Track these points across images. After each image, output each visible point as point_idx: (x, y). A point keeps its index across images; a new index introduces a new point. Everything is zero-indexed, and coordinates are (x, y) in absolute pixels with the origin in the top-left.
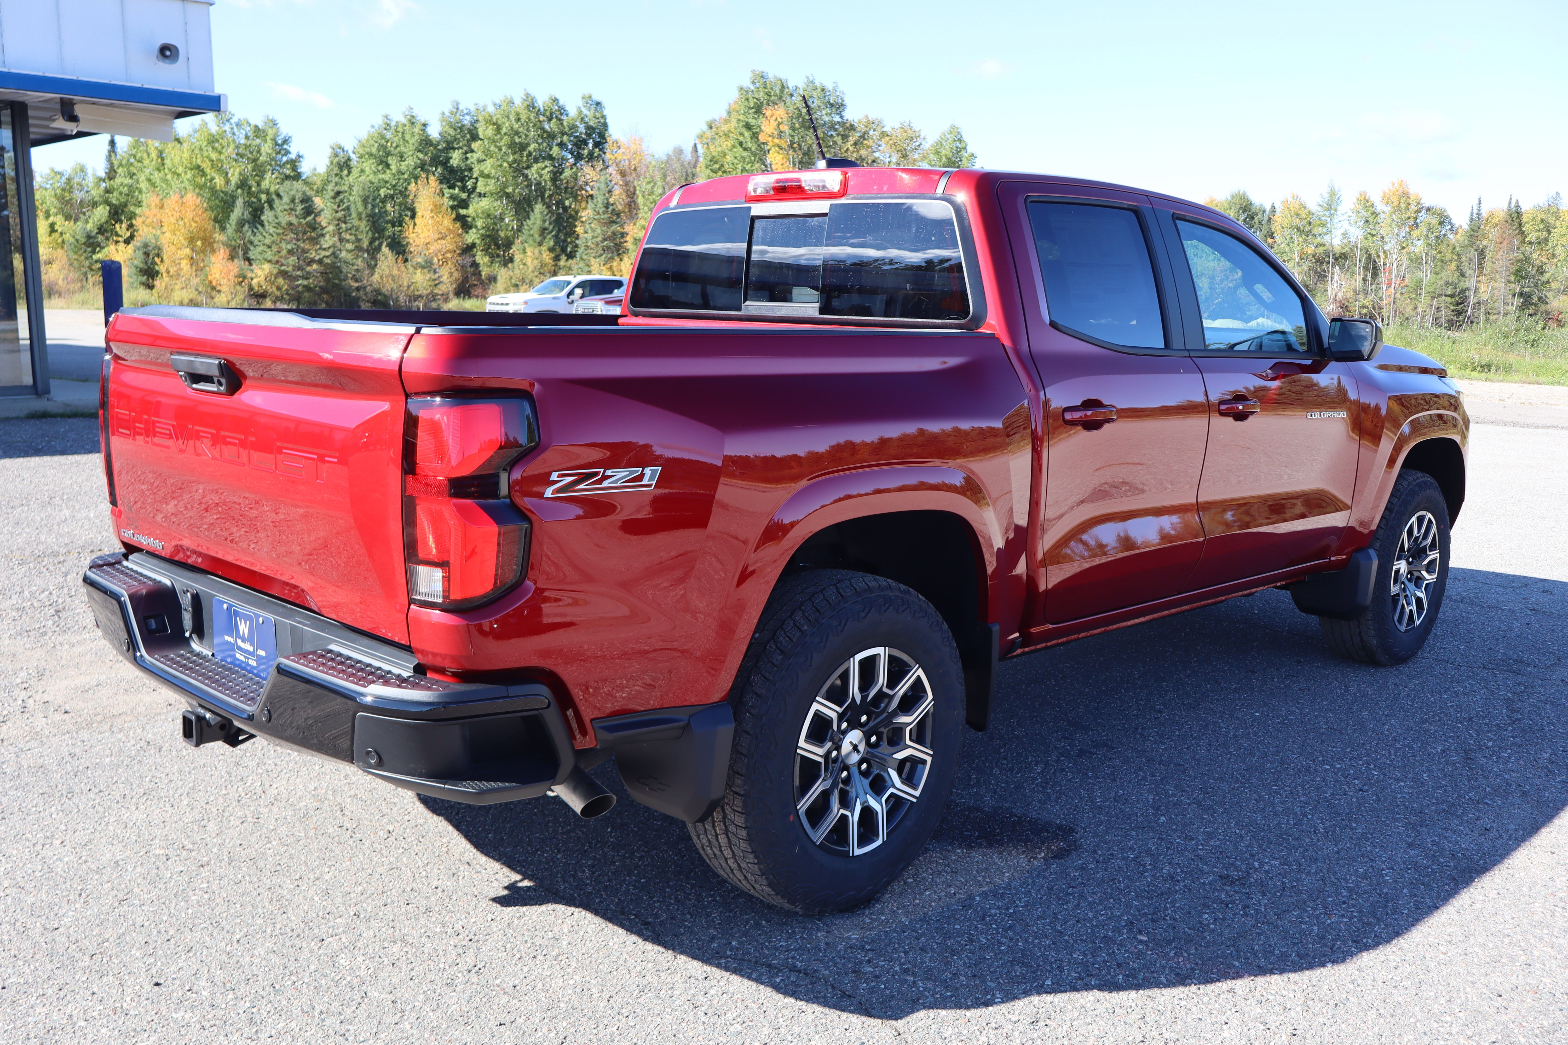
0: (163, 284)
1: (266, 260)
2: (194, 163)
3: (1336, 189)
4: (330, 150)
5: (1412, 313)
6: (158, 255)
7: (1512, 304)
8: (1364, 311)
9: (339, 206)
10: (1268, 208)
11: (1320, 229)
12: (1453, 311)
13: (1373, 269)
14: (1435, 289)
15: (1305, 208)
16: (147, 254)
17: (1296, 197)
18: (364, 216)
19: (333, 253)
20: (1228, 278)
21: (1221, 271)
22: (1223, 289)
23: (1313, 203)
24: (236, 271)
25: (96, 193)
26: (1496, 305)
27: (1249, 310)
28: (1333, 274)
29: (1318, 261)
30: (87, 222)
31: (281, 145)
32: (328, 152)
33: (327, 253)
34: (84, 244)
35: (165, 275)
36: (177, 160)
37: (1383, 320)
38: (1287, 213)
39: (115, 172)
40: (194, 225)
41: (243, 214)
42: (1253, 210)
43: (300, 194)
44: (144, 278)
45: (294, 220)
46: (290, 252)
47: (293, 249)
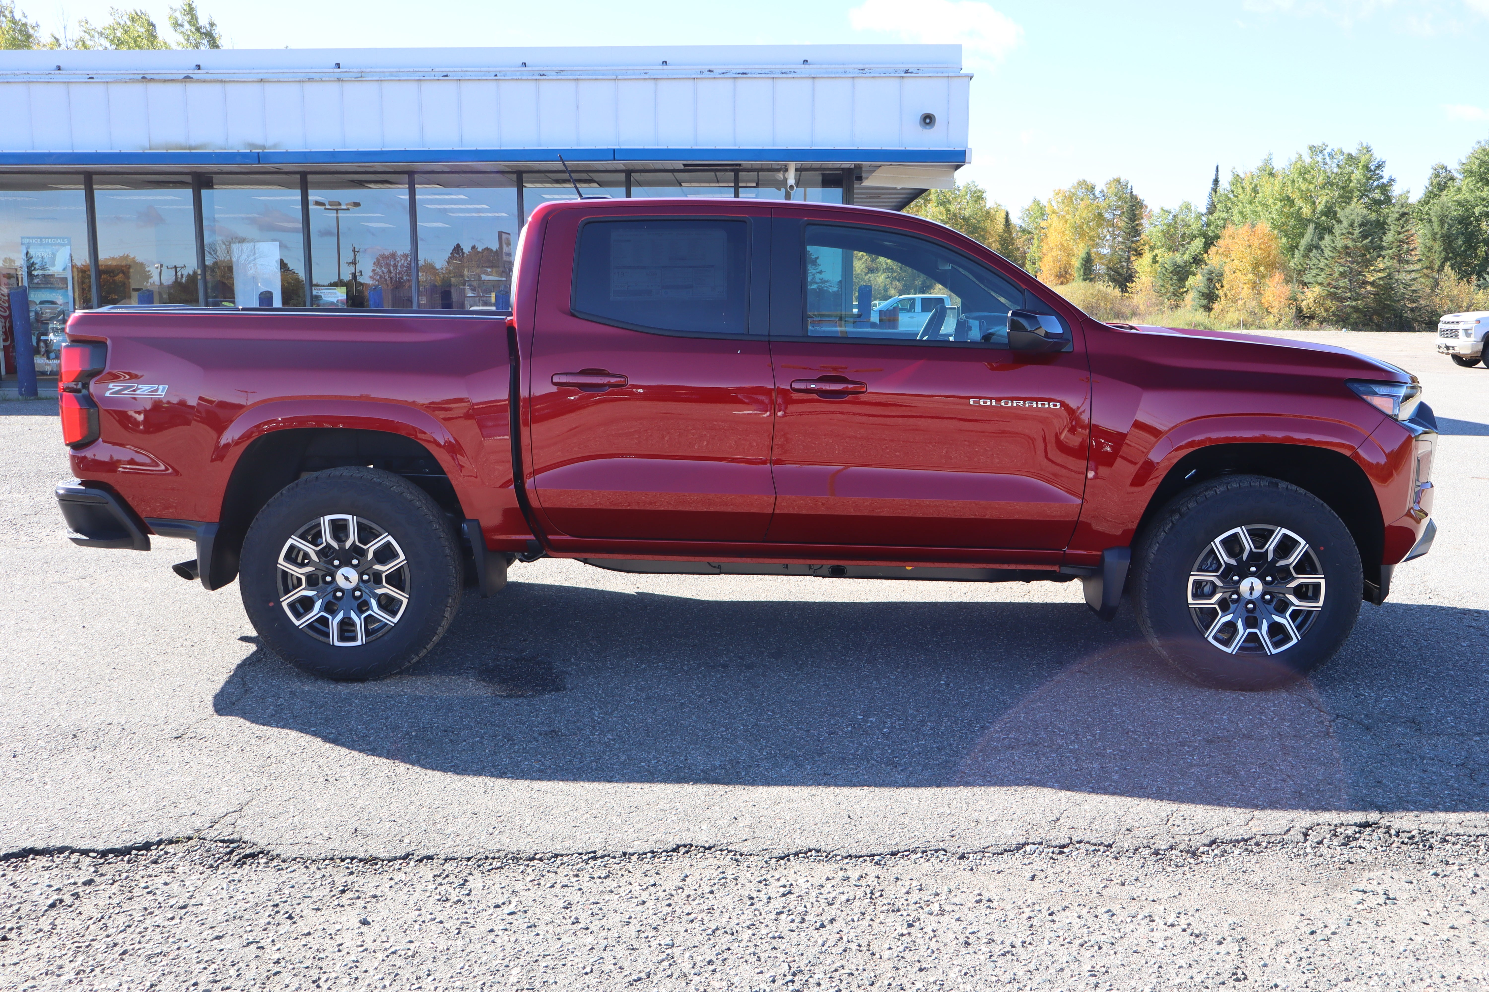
0: (1221, 307)
1: (1317, 283)
2: (1284, 195)
4: (1432, 171)
6: (1219, 281)
9: (1403, 227)
16: (1210, 280)
18: (1438, 236)
19: (1389, 275)
24: (1288, 294)
25: (1195, 227)
30: (1184, 253)
31: (1373, 171)
32: (1430, 173)
33: (1381, 275)
34: (1172, 272)
35: (1223, 298)
36: (1268, 192)
39: (1216, 207)
40: (1259, 252)
41: (1312, 240)
43: (1359, 218)
44: (1205, 302)
45: (1350, 244)
46: (1343, 275)
47: (1345, 271)
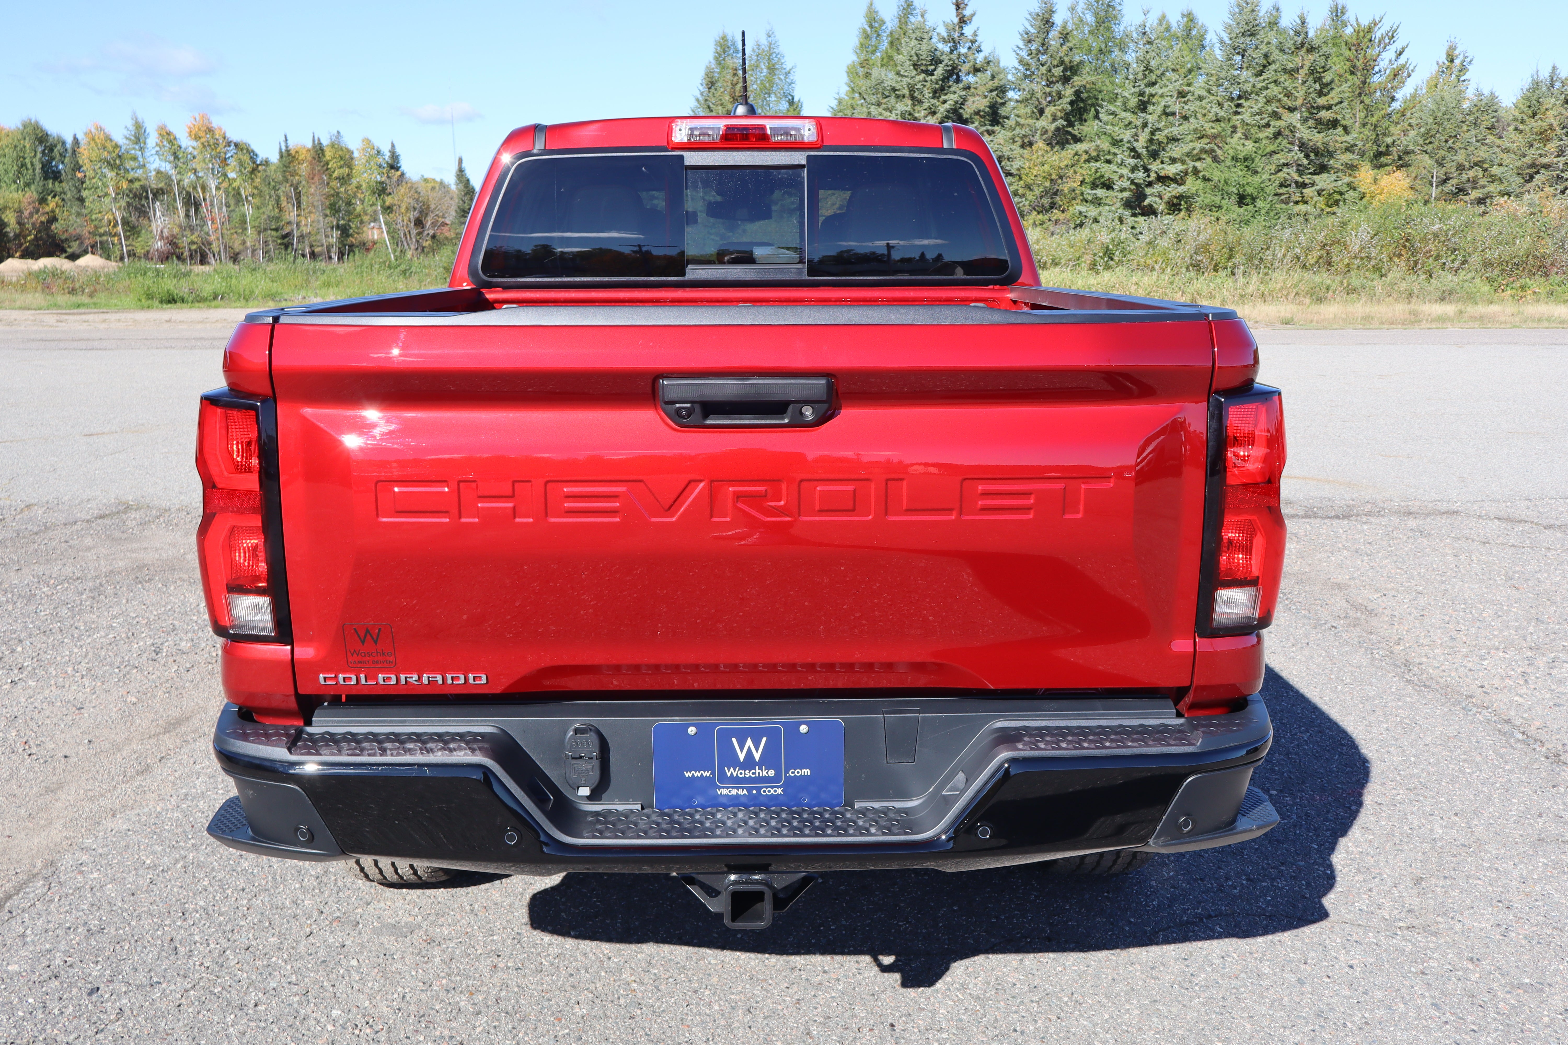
3: (140, 120)
5: (241, 247)
7: (332, 237)
8: (194, 247)
10: (69, 140)
11: (132, 163)
12: (280, 244)
13: (192, 203)
14: (260, 223)
15: (111, 140)
17: (100, 129)
20: (37, 211)
21: (29, 204)
22: (33, 224)
23: (120, 134)
26: (318, 237)
27: (69, 247)
28: (155, 211)
29: (135, 196)
37: (214, 255)
38: (93, 144)
42: (51, 140)
